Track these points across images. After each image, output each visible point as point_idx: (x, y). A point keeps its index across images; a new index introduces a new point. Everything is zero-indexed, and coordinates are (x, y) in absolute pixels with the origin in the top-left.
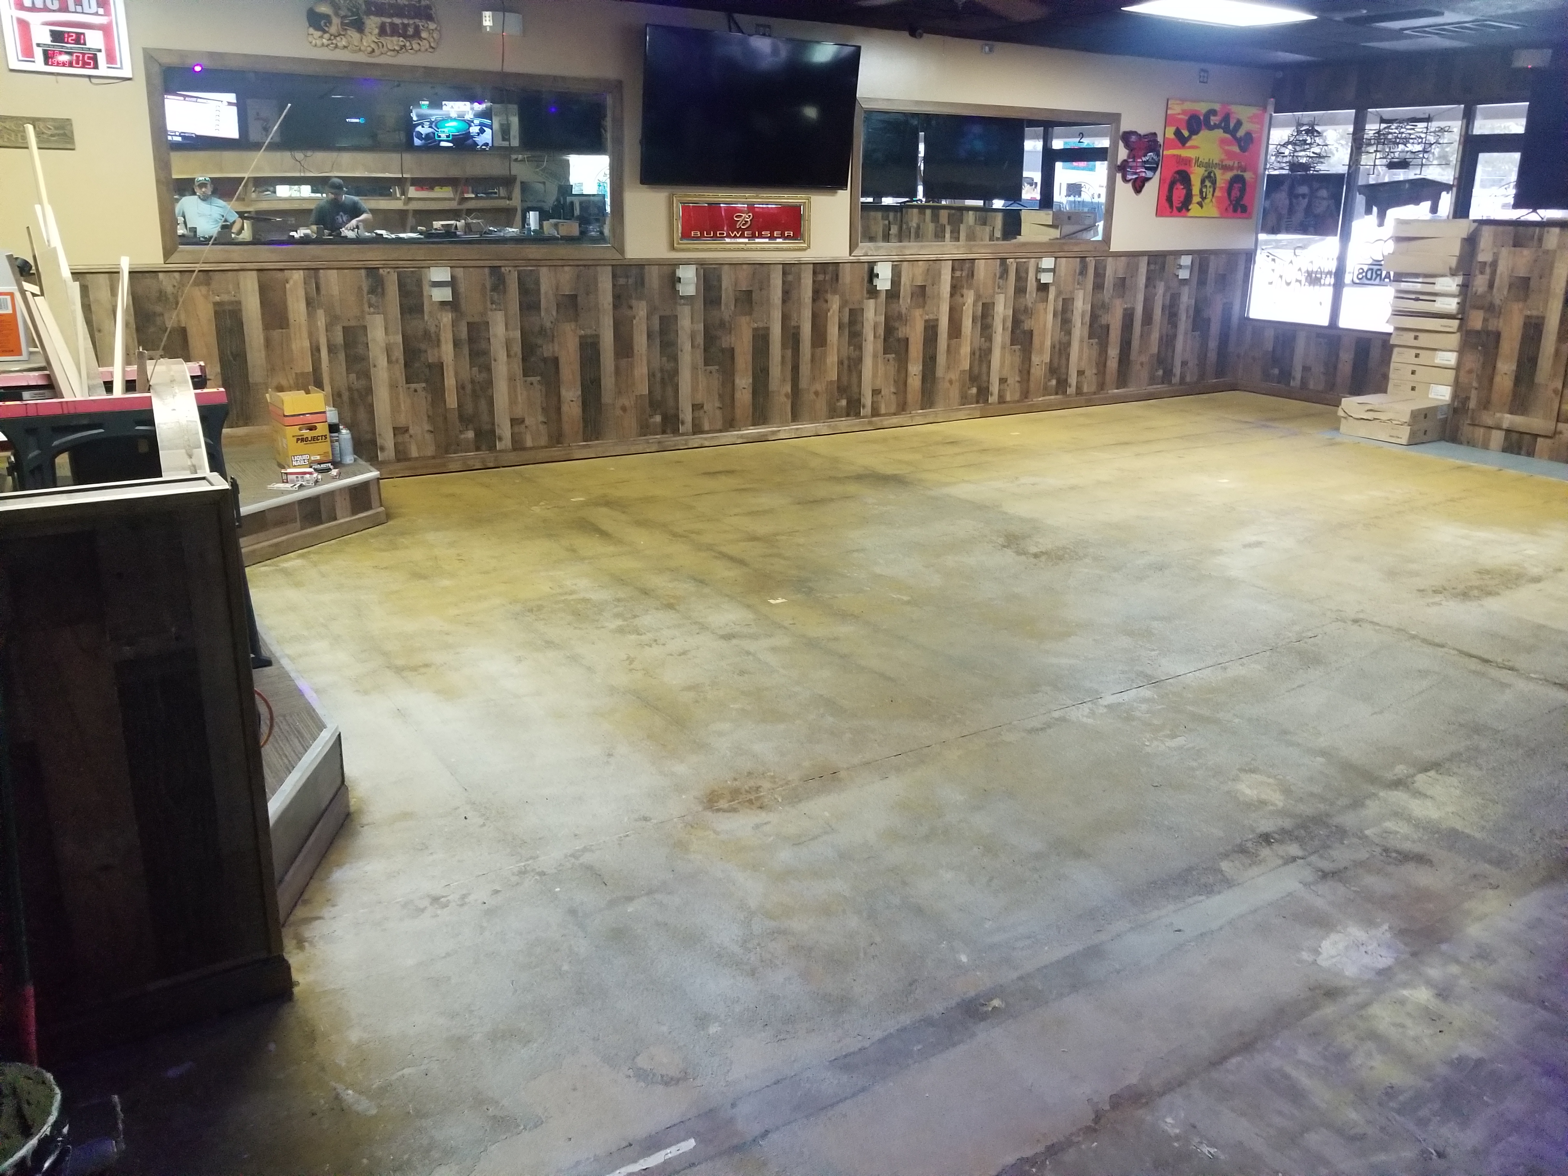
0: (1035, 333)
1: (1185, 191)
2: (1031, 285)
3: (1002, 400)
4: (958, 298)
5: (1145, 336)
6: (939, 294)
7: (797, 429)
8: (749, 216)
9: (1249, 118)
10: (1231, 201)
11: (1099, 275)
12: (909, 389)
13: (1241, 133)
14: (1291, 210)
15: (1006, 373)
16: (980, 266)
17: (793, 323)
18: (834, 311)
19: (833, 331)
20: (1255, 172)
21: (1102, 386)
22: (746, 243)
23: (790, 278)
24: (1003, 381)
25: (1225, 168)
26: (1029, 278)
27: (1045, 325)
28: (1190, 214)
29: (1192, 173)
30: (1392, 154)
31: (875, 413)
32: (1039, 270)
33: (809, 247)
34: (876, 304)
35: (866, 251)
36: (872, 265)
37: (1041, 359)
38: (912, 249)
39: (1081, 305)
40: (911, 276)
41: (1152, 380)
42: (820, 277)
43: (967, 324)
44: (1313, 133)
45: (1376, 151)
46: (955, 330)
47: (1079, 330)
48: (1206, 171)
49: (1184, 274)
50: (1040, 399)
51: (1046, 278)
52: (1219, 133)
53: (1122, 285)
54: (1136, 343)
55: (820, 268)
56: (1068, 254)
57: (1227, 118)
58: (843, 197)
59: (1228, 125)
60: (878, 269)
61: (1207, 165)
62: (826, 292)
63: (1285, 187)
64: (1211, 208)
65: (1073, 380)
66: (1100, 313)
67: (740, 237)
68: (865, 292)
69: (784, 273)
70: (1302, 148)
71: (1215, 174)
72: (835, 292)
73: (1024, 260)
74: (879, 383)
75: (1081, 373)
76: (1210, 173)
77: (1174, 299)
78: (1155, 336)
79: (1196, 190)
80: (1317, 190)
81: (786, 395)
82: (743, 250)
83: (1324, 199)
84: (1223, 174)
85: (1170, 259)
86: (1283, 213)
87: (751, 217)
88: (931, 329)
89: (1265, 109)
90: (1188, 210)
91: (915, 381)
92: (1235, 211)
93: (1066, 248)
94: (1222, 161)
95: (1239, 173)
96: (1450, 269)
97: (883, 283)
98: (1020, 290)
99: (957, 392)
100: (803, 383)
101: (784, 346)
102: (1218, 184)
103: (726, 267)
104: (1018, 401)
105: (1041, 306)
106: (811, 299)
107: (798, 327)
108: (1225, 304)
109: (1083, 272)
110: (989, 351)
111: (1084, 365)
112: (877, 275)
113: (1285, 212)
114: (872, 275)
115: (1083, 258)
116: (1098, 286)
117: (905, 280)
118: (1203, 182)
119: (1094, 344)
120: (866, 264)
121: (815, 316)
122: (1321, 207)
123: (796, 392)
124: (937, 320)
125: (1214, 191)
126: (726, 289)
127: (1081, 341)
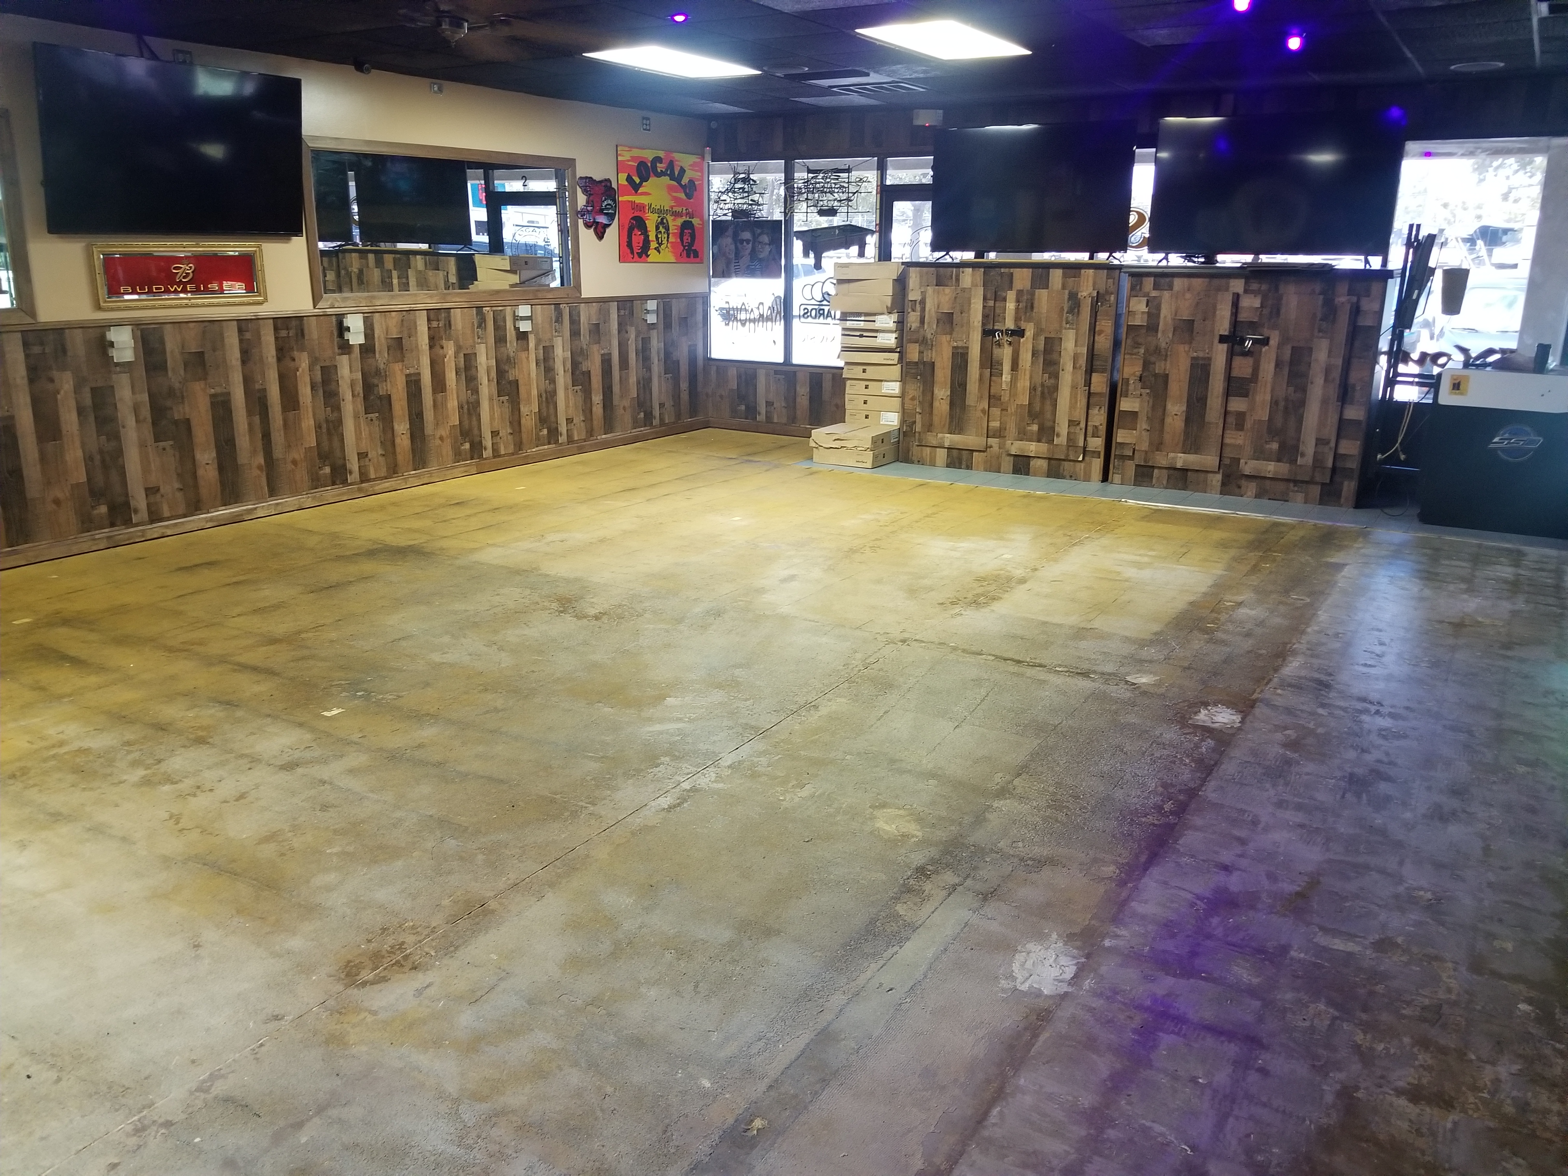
0: (521, 383)
1: (642, 237)
2: (511, 334)
3: (496, 454)
4: (437, 348)
5: (623, 381)
6: (417, 347)
7: (277, 504)
8: (191, 267)
9: (691, 165)
10: (684, 247)
11: (575, 322)
12: (398, 450)
13: (685, 181)
14: (738, 256)
15: (497, 426)
16: (457, 317)
17: (257, 387)
18: (303, 370)
19: (305, 392)
20: (702, 219)
21: (590, 433)
22: (190, 299)
23: (248, 336)
24: (495, 434)
25: (676, 215)
26: (508, 327)
27: (529, 374)
28: (650, 259)
29: (648, 219)
30: (821, 203)
31: (364, 478)
32: (516, 318)
33: (266, 300)
34: (350, 359)
35: (332, 303)
36: (340, 318)
37: (530, 409)
38: (383, 300)
39: (561, 353)
40: (384, 328)
41: (636, 424)
42: (283, 333)
43: (451, 377)
44: (749, 181)
45: (807, 199)
46: (439, 384)
47: (562, 378)
48: (659, 217)
49: (652, 319)
50: (534, 450)
51: (525, 326)
52: (666, 180)
53: (596, 330)
54: (616, 388)
55: (281, 323)
56: (543, 301)
57: (671, 164)
58: (299, 244)
59: (674, 174)
60: (349, 321)
61: (660, 211)
62: (292, 349)
63: (730, 232)
64: (667, 254)
65: (563, 428)
66: (580, 359)
67: (181, 292)
68: (336, 348)
69: (240, 331)
70: (741, 196)
71: (667, 221)
72: (302, 349)
73: (500, 308)
74: (364, 446)
75: (569, 421)
76: (662, 219)
77: (646, 341)
78: (633, 380)
79: (652, 236)
80: (759, 235)
81: (260, 467)
82: (187, 306)
83: (766, 244)
84: (674, 220)
85: (637, 303)
86: (731, 257)
87: (193, 268)
88: (413, 384)
89: (703, 158)
90: (648, 256)
91: (403, 441)
92: (688, 256)
93: (540, 295)
94: (672, 207)
95: (688, 219)
96: (887, 307)
97: (356, 337)
98: (500, 339)
99: (450, 448)
100: (278, 452)
101: (250, 413)
102: (671, 231)
103: (168, 326)
104: (513, 454)
105: (523, 355)
106: (275, 358)
107: (265, 390)
108: (690, 346)
109: (559, 319)
110: (477, 404)
111: (571, 413)
112: (348, 329)
113: (732, 256)
114: (342, 329)
115: (557, 305)
116: (575, 333)
117: (377, 332)
118: (657, 228)
119: (579, 391)
120: (334, 317)
121: (282, 377)
122: (765, 252)
123: (270, 464)
124: (419, 374)
125: (668, 238)
126: (172, 352)
127: (566, 389)
